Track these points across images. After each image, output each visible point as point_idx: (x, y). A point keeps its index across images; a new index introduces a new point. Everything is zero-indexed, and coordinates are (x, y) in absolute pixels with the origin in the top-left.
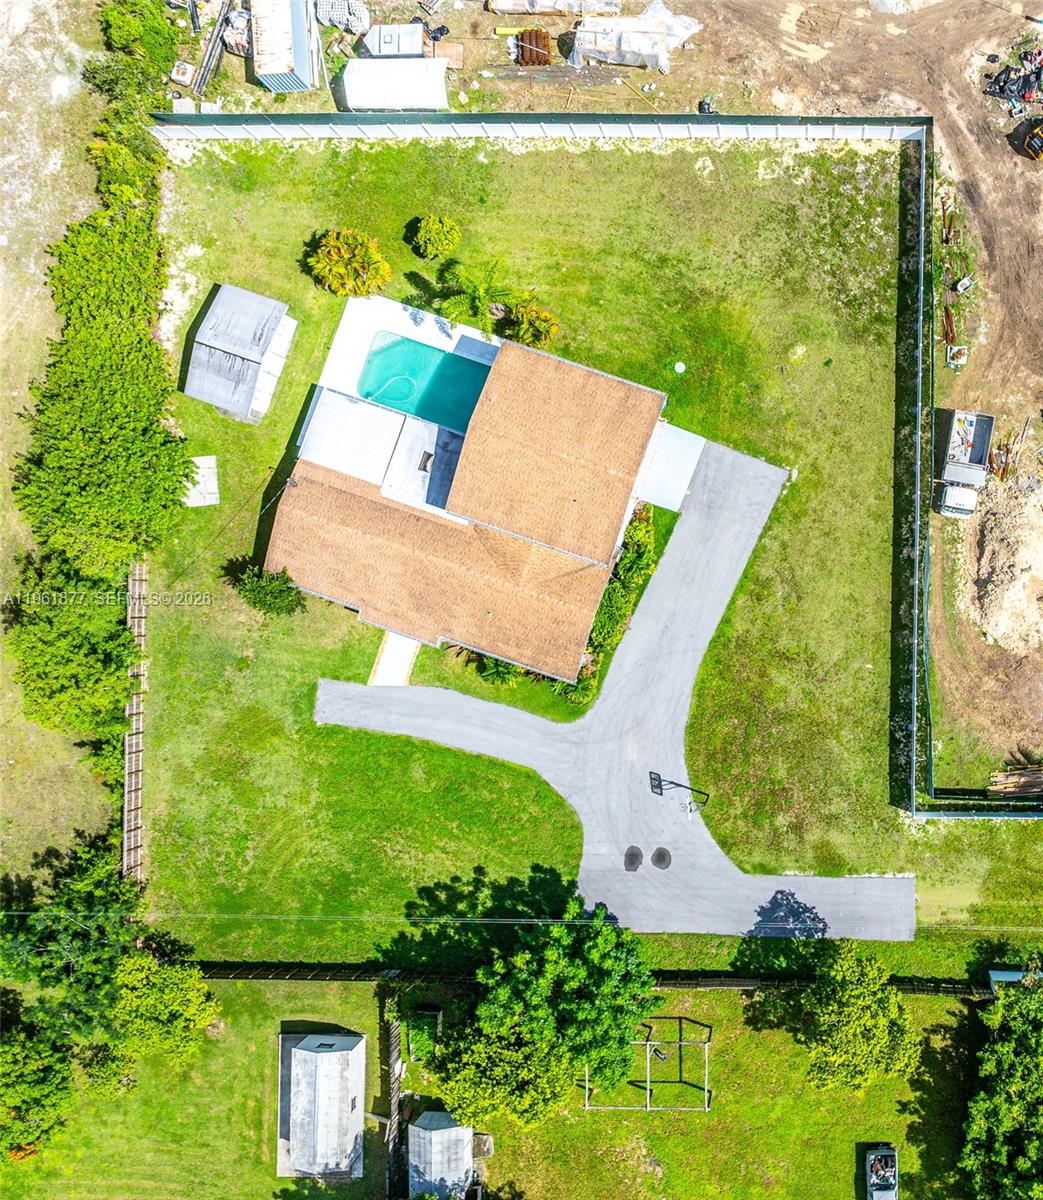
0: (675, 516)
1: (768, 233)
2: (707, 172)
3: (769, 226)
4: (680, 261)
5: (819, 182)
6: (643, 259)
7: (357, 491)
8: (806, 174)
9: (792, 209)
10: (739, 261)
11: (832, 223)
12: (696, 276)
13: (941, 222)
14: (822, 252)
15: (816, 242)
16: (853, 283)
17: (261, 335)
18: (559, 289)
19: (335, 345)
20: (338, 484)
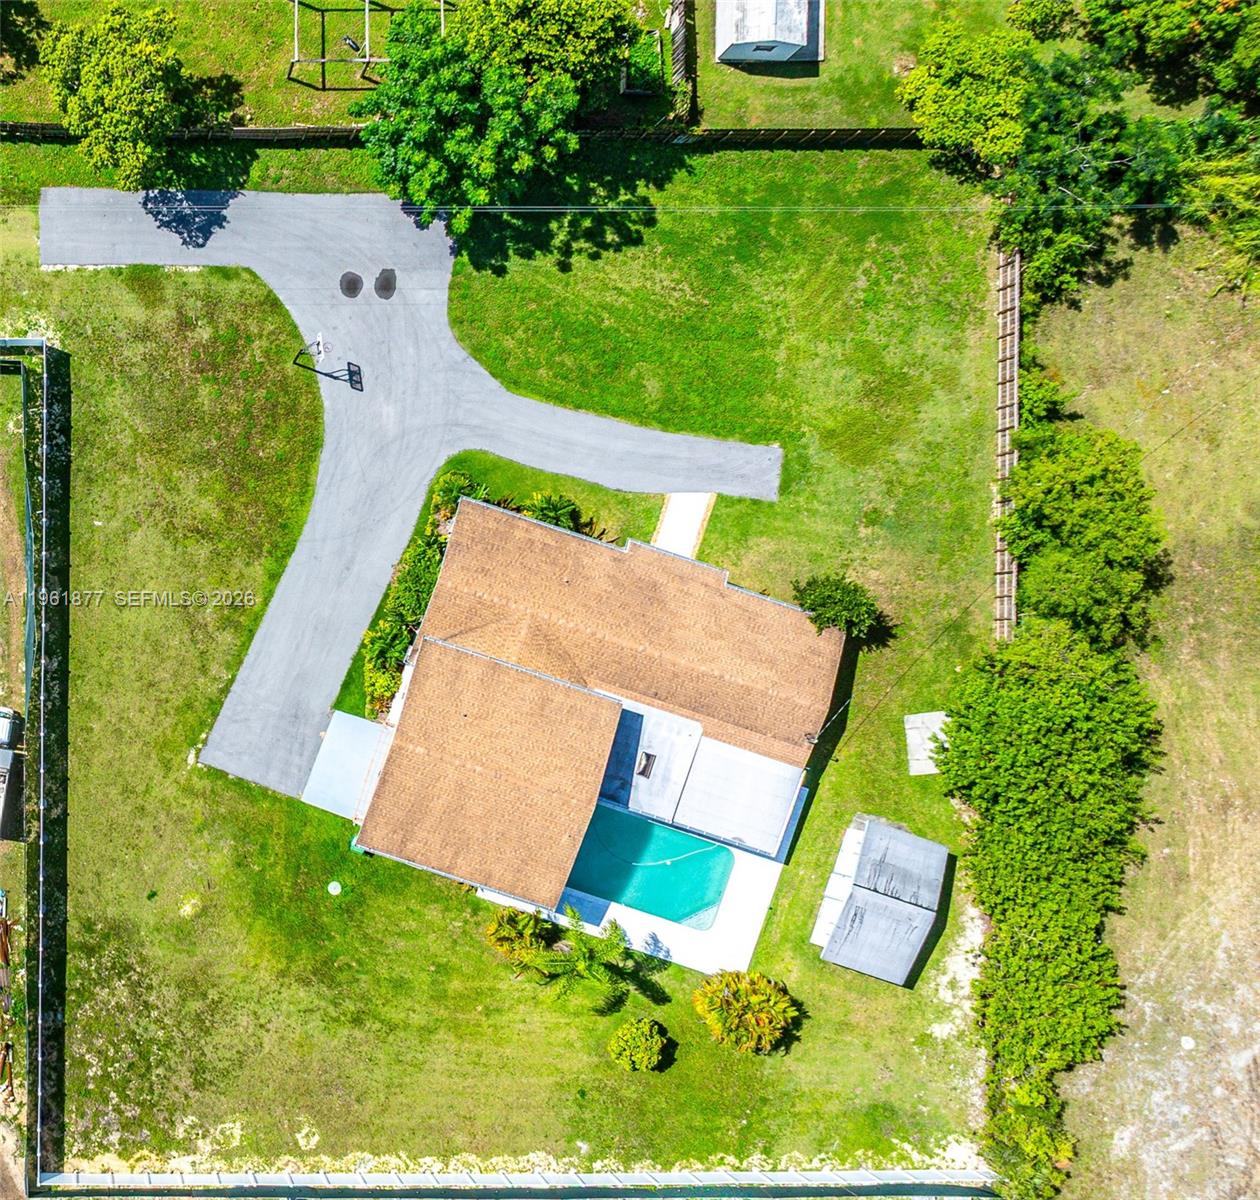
0: (338, 705)
1: (228, 1055)
2: (305, 1131)
3: (227, 1064)
4: (336, 1020)
5: (165, 1120)
6: (382, 1022)
7: (731, 729)
8: (181, 1130)
9: (198, 1086)
10: (262, 1021)
11: (149, 1068)
12: (316, 1002)
13: (14, 1071)
14: (161, 1033)
15: (168, 1044)
16: (123, 994)
17: (853, 921)
18: (485, 985)
19: (763, 913)
20: (756, 737)
